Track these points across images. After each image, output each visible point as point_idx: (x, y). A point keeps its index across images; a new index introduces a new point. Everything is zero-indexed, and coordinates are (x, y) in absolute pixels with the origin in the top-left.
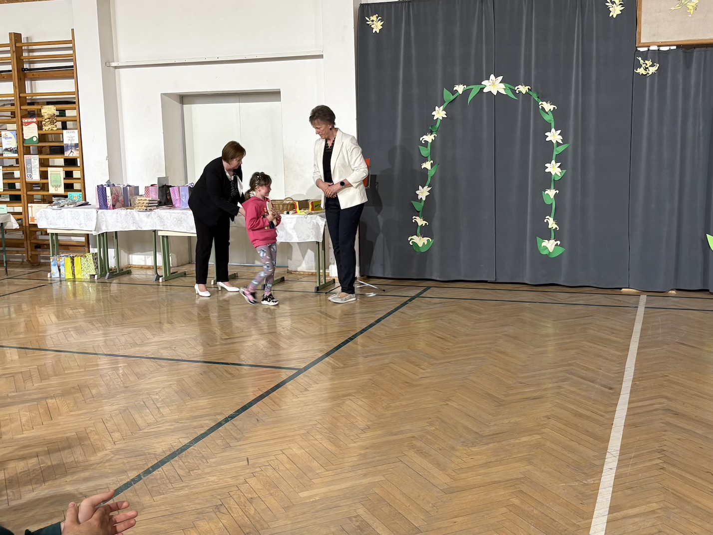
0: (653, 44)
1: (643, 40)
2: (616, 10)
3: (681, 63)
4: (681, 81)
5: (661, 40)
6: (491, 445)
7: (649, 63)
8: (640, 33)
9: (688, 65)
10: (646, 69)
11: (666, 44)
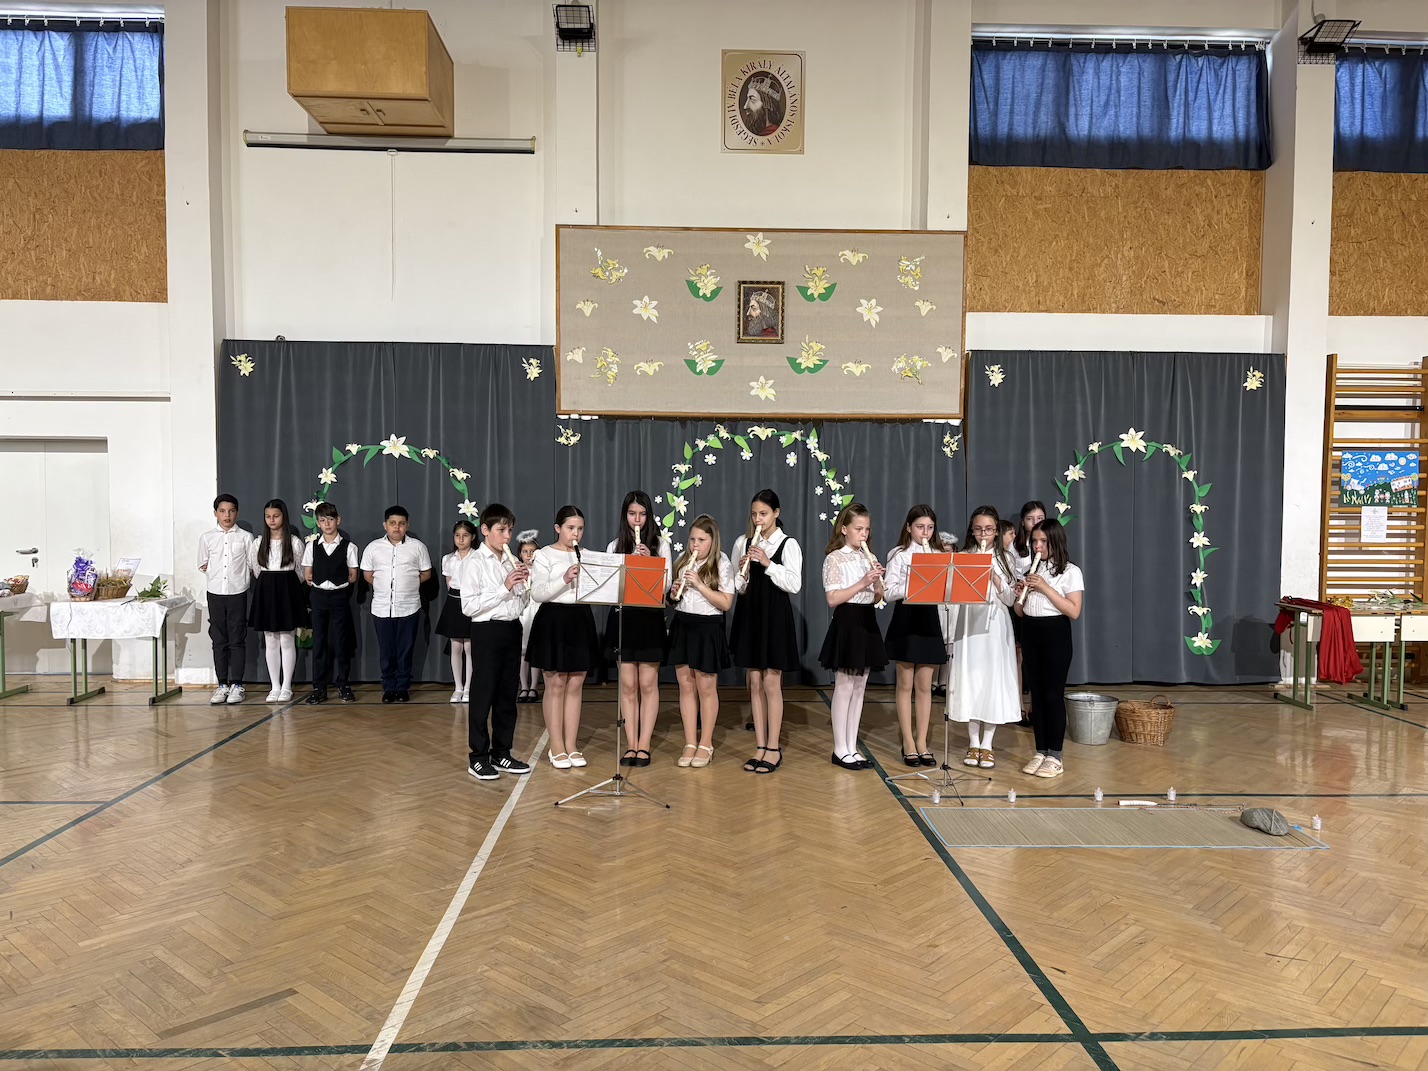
0: (574, 412)
1: (564, 407)
2: (533, 372)
3: (604, 434)
4: (604, 452)
5: (582, 409)
6: (344, 864)
7: (570, 432)
8: (560, 400)
9: (611, 437)
10: (567, 438)
11: (587, 413)
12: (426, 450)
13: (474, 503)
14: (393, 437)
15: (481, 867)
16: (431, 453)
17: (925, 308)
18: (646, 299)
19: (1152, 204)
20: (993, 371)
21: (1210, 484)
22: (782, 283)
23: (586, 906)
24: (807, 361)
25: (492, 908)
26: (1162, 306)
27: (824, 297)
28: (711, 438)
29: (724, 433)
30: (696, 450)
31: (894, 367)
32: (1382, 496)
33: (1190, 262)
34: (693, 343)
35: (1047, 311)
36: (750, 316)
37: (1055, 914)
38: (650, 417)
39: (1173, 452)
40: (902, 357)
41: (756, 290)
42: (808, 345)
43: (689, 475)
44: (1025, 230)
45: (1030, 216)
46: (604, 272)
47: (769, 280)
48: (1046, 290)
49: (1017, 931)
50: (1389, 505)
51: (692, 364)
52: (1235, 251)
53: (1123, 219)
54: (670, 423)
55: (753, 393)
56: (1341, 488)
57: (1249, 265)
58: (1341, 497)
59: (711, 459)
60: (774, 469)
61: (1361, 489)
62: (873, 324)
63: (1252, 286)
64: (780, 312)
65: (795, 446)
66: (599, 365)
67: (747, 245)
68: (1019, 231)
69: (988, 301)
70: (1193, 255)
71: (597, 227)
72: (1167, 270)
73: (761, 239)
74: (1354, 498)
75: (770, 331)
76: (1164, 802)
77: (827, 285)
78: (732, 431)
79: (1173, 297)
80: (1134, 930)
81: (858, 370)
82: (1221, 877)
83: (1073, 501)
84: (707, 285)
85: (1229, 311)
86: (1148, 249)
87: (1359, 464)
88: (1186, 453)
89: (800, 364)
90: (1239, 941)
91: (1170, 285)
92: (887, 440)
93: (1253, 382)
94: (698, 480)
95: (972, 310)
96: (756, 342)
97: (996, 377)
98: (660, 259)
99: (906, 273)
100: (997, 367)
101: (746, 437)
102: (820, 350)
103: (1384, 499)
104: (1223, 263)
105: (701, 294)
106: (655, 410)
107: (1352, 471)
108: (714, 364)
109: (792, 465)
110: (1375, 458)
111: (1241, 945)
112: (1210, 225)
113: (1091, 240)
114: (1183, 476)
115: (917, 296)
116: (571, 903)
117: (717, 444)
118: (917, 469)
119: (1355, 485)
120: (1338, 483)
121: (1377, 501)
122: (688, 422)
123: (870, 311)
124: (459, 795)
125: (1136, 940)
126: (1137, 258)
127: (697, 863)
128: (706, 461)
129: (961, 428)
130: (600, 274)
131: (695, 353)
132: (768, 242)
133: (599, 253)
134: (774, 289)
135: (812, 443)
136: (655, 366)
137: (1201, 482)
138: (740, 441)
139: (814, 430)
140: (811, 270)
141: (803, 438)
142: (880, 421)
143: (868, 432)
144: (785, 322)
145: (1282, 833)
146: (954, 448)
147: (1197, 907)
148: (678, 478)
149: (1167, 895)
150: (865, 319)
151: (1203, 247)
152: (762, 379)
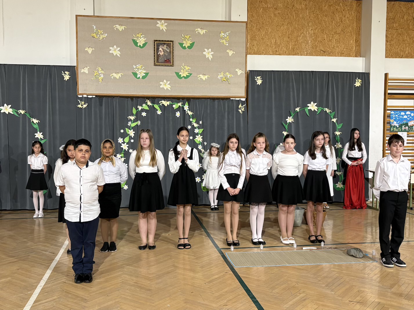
0: (85, 94)
1: (80, 92)
2: (67, 77)
3: (98, 103)
4: (98, 112)
5: (88, 93)
7: (83, 103)
8: (78, 89)
9: (101, 105)
10: (82, 105)
11: (90, 94)
12: (20, 110)
13: (42, 133)
14: (5, 105)
15: (44, 284)
16: (22, 112)
17: (231, 53)
18: (115, 47)
19: (320, 12)
20: (258, 79)
21: (342, 124)
22: (173, 41)
23: (87, 297)
24: (183, 74)
25: (47, 300)
26: (324, 53)
27: (190, 47)
28: (144, 105)
29: (149, 103)
30: (138, 110)
31: (219, 77)
32: (405, 128)
33: (334, 36)
34: (136, 65)
35: (280, 54)
36: (159, 54)
37: (274, 291)
38: (117, 96)
39: (328, 111)
40: (222, 73)
41: (162, 44)
42: (183, 67)
43: (135, 121)
44: (270, 21)
45: (272, 15)
46: (97, 35)
47: (167, 40)
48: (279, 46)
49: (258, 298)
50: (408, 132)
51: (135, 74)
52: (351, 32)
53: (309, 18)
54: (126, 99)
55: (161, 87)
56: (390, 125)
57: (356, 37)
58: (390, 128)
59: (144, 114)
60: (171, 118)
61: (397, 125)
62: (210, 59)
63: (357, 46)
64: (172, 53)
65: (179, 109)
66: (95, 74)
67: (157, 25)
68: (269, 22)
69: (256, 50)
70: (335, 33)
71: (94, 16)
72: (326, 39)
73: (163, 23)
74: (395, 129)
75: (168, 61)
76: (320, 247)
77: (191, 43)
78: (153, 103)
79: (328, 50)
80: (302, 295)
81: (204, 78)
82: (337, 274)
83: (289, 130)
84: (141, 41)
85: (349, 55)
86: (318, 30)
87: (397, 116)
88: (333, 112)
89: (181, 75)
90: (340, 297)
91: (327, 45)
92: (216, 107)
93: (358, 84)
94: (139, 123)
95: (250, 54)
96: (162, 66)
97: (259, 82)
98: (121, 30)
99: (223, 38)
100: (259, 77)
101: (159, 105)
102: (189, 69)
103: (406, 129)
104: (347, 36)
105: (138, 45)
106: (119, 93)
107: (394, 118)
108: (144, 75)
109: (178, 117)
110: (403, 113)
111: (340, 298)
112: (342, 21)
113: (296, 26)
114: (332, 120)
115: (227, 48)
116: (81, 296)
117: (147, 108)
118: (228, 118)
119: (395, 124)
120: (389, 123)
121: (403, 130)
122: (134, 98)
123: (208, 54)
124: (35, 256)
125: (303, 299)
126: (314, 34)
127: (134, 279)
128: (142, 115)
129: (246, 101)
130: (95, 36)
131: (136, 70)
132: (166, 24)
133: (95, 27)
134: (169, 44)
135: (186, 107)
136: (120, 75)
137: (339, 123)
138: (156, 106)
139: (187, 103)
140: (184, 36)
141: (183, 106)
142: (213, 99)
143: (209, 103)
144: (174, 57)
145: (361, 257)
146: (243, 110)
147: (327, 286)
148: (130, 122)
149: (316, 282)
150: (207, 57)
151: (339, 30)
152: (165, 81)
